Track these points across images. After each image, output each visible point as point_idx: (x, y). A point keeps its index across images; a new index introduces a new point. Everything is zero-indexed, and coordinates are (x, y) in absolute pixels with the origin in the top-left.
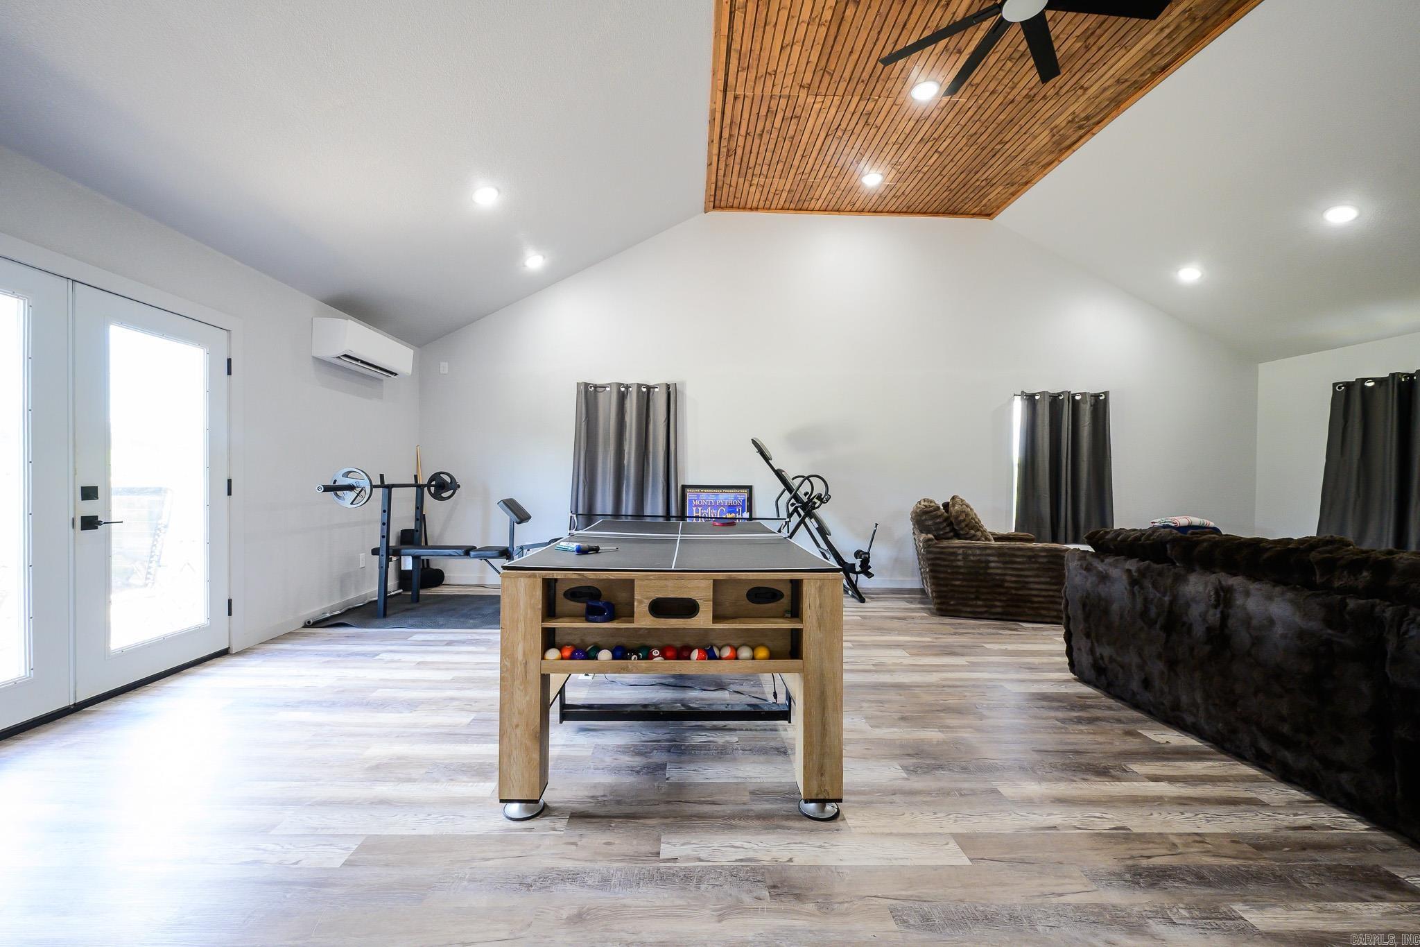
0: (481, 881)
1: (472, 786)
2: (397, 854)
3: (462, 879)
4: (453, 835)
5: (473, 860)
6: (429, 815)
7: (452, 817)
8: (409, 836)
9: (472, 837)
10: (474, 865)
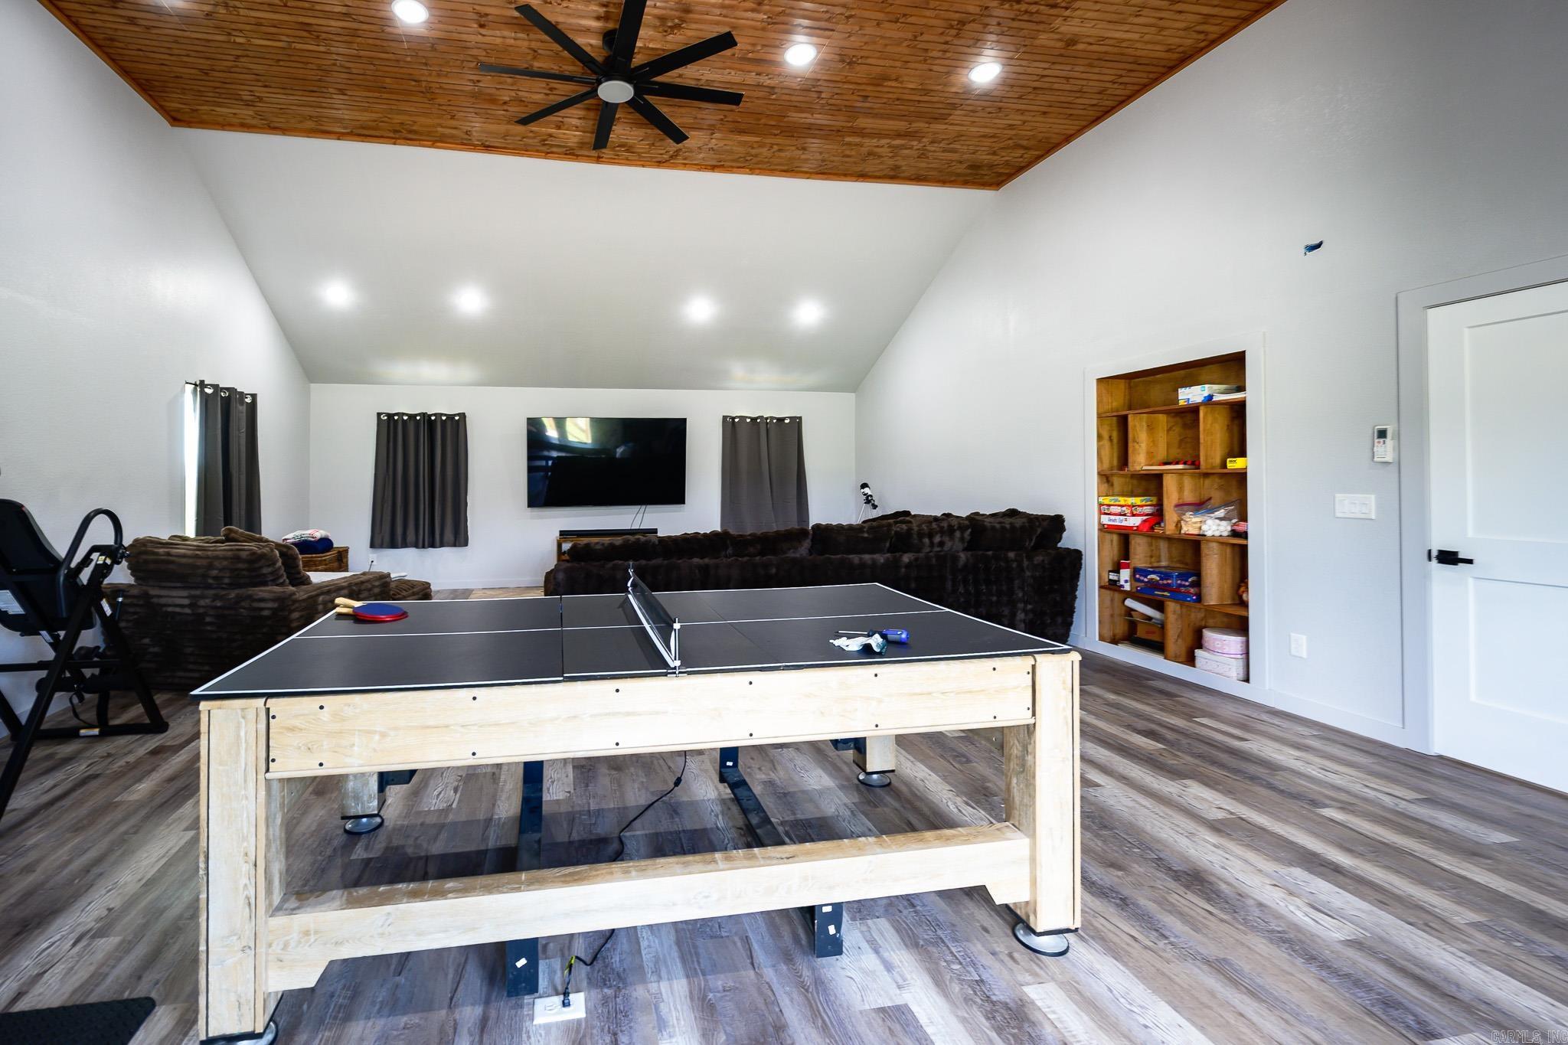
0: (1157, 931)
1: (1054, 1012)
2: (1222, 1016)
3: (1171, 943)
4: (1141, 982)
5: (1146, 947)
6: (1146, 1027)
7: (1122, 1000)
8: (1193, 1023)
9: (1125, 964)
10: (1150, 944)
